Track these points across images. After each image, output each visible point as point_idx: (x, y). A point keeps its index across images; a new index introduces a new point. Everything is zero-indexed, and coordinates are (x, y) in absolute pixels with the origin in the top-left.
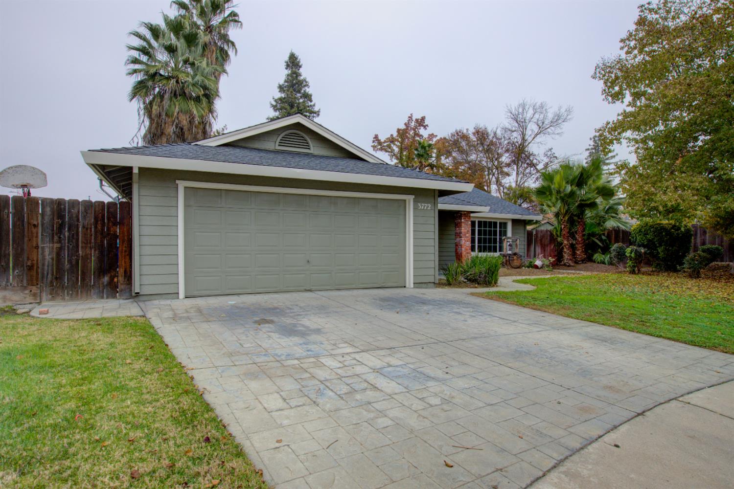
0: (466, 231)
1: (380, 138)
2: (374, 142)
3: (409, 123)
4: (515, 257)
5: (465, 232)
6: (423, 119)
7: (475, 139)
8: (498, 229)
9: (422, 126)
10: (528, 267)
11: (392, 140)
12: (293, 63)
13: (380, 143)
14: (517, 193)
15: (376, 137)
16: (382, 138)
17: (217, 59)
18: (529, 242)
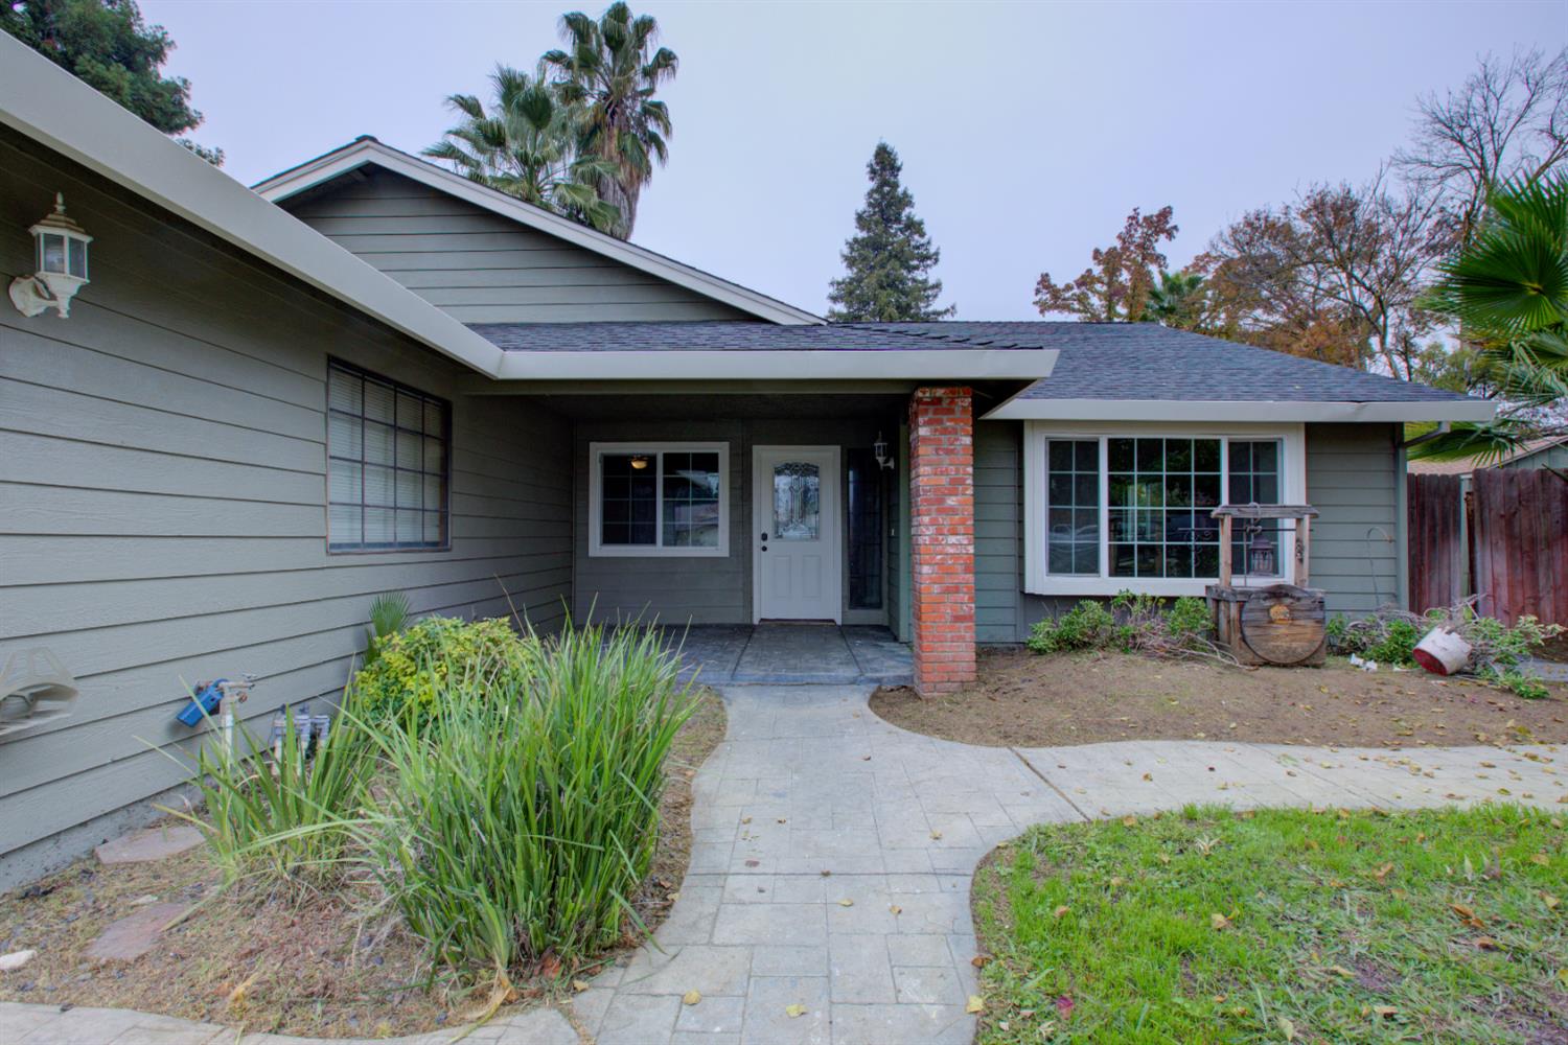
0: (944, 480)
1: (1053, 282)
2: (1038, 292)
3: (1128, 231)
4: (1278, 611)
5: (937, 488)
6: (1165, 214)
7: (1310, 229)
8: (1225, 473)
9: (1163, 231)
10: (1388, 659)
11: (1086, 280)
12: (885, 164)
13: (1055, 293)
14: (1467, 365)
15: (1045, 282)
16: (1059, 281)
17: (623, 151)
18: (1433, 529)
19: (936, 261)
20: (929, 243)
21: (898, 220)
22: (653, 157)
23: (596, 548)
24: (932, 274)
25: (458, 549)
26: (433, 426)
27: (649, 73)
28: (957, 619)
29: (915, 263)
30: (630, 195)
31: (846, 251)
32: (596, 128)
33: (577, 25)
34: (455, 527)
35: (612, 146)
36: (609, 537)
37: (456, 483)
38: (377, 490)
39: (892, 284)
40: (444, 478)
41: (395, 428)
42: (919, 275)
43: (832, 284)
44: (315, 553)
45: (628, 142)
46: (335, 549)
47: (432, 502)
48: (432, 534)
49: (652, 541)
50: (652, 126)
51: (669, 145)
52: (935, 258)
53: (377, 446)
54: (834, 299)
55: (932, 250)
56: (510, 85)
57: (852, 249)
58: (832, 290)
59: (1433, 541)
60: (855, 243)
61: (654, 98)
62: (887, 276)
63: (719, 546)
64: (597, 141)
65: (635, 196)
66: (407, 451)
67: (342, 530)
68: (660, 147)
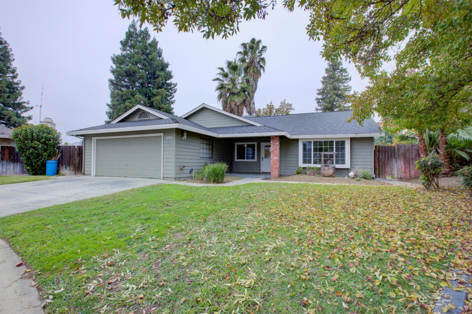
4: (327, 168)
8: (334, 147)
17: (254, 72)
18: (388, 156)
19: (350, 80)
20: (348, 75)
21: (338, 69)
22: (262, 71)
23: (236, 160)
24: (350, 84)
25: (214, 158)
26: (211, 143)
27: (260, 52)
28: (276, 168)
29: (344, 81)
30: (256, 81)
31: (322, 80)
32: (248, 67)
33: (244, 45)
34: (214, 156)
35: (251, 71)
36: (238, 158)
37: (214, 150)
38: (205, 151)
39: (336, 89)
40: (212, 149)
41: (207, 144)
42: (346, 84)
43: (317, 90)
44: (199, 158)
45: (255, 69)
46: (201, 158)
47: (211, 152)
48: (211, 157)
49: (244, 159)
50: (261, 64)
51: (265, 68)
52: (350, 79)
53: (205, 146)
54: (319, 94)
55: (349, 77)
56: (229, 64)
57: (324, 79)
58: (317, 92)
59: (388, 159)
60: (324, 78)
61: (262, 57)
62: (333, 87)
63: (256, 160)
64: (248, 71)
65: (257, 81)
66: (208, 147)
67: (202, 156)
68: (263, 68)
